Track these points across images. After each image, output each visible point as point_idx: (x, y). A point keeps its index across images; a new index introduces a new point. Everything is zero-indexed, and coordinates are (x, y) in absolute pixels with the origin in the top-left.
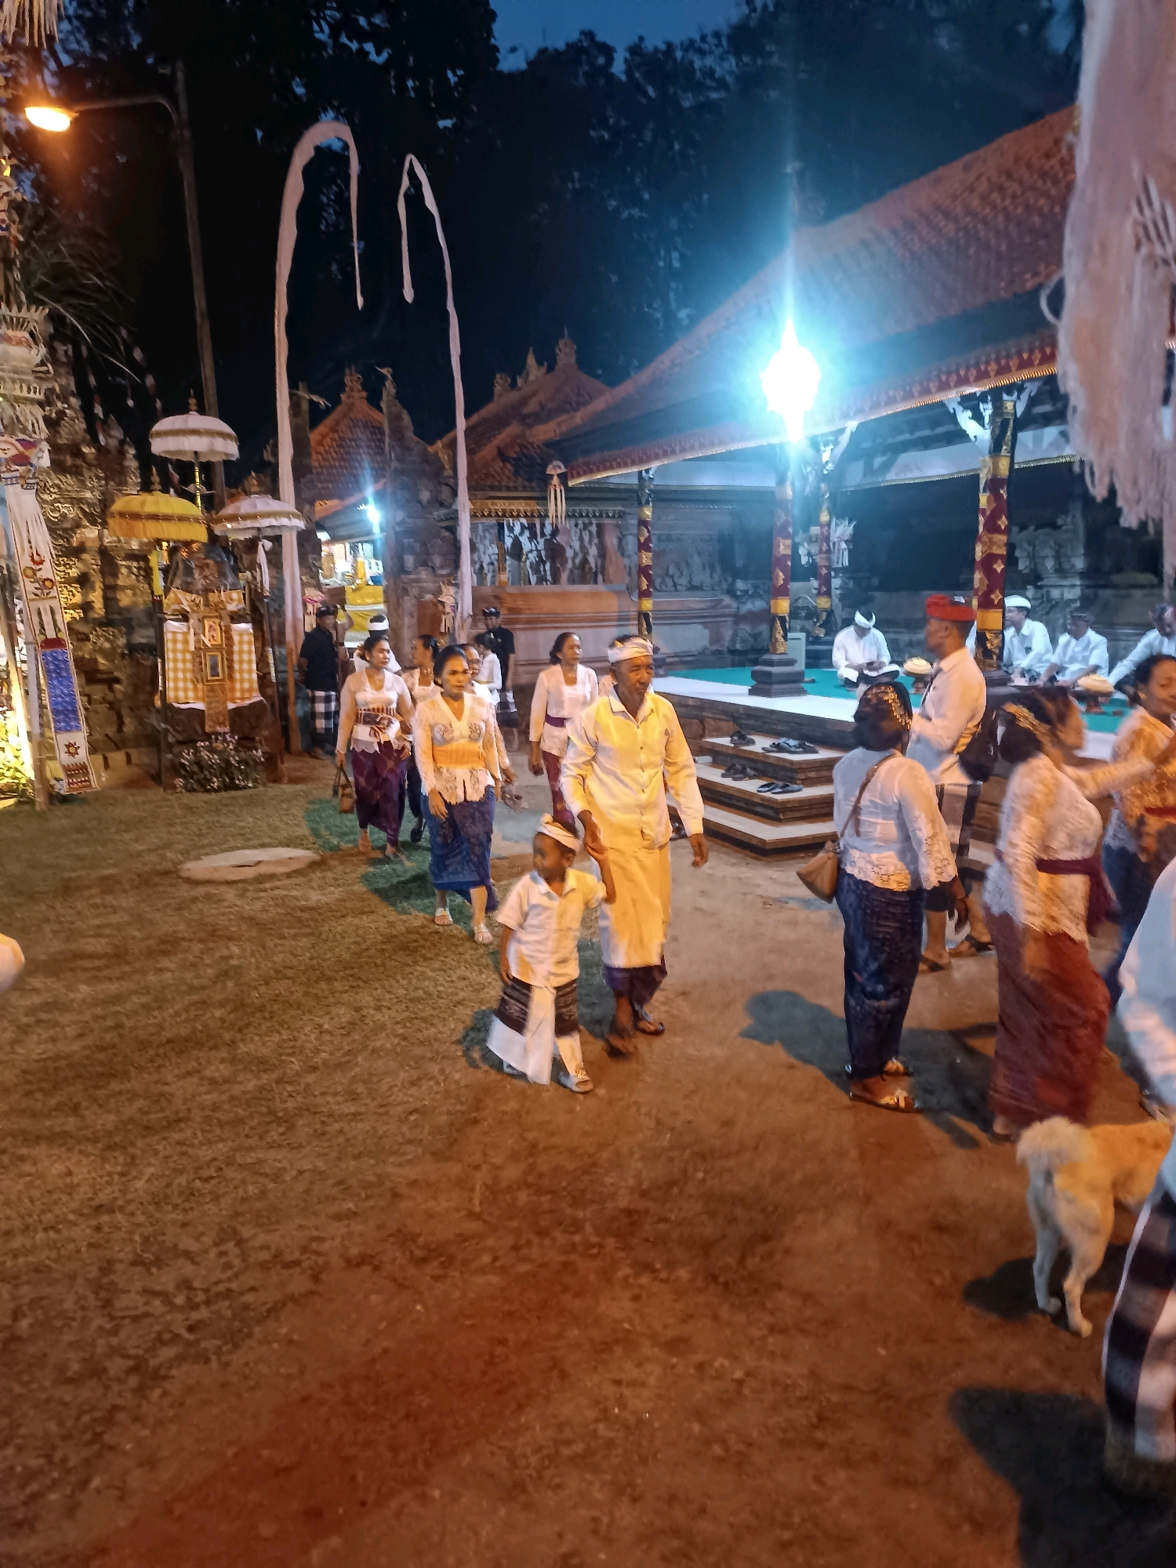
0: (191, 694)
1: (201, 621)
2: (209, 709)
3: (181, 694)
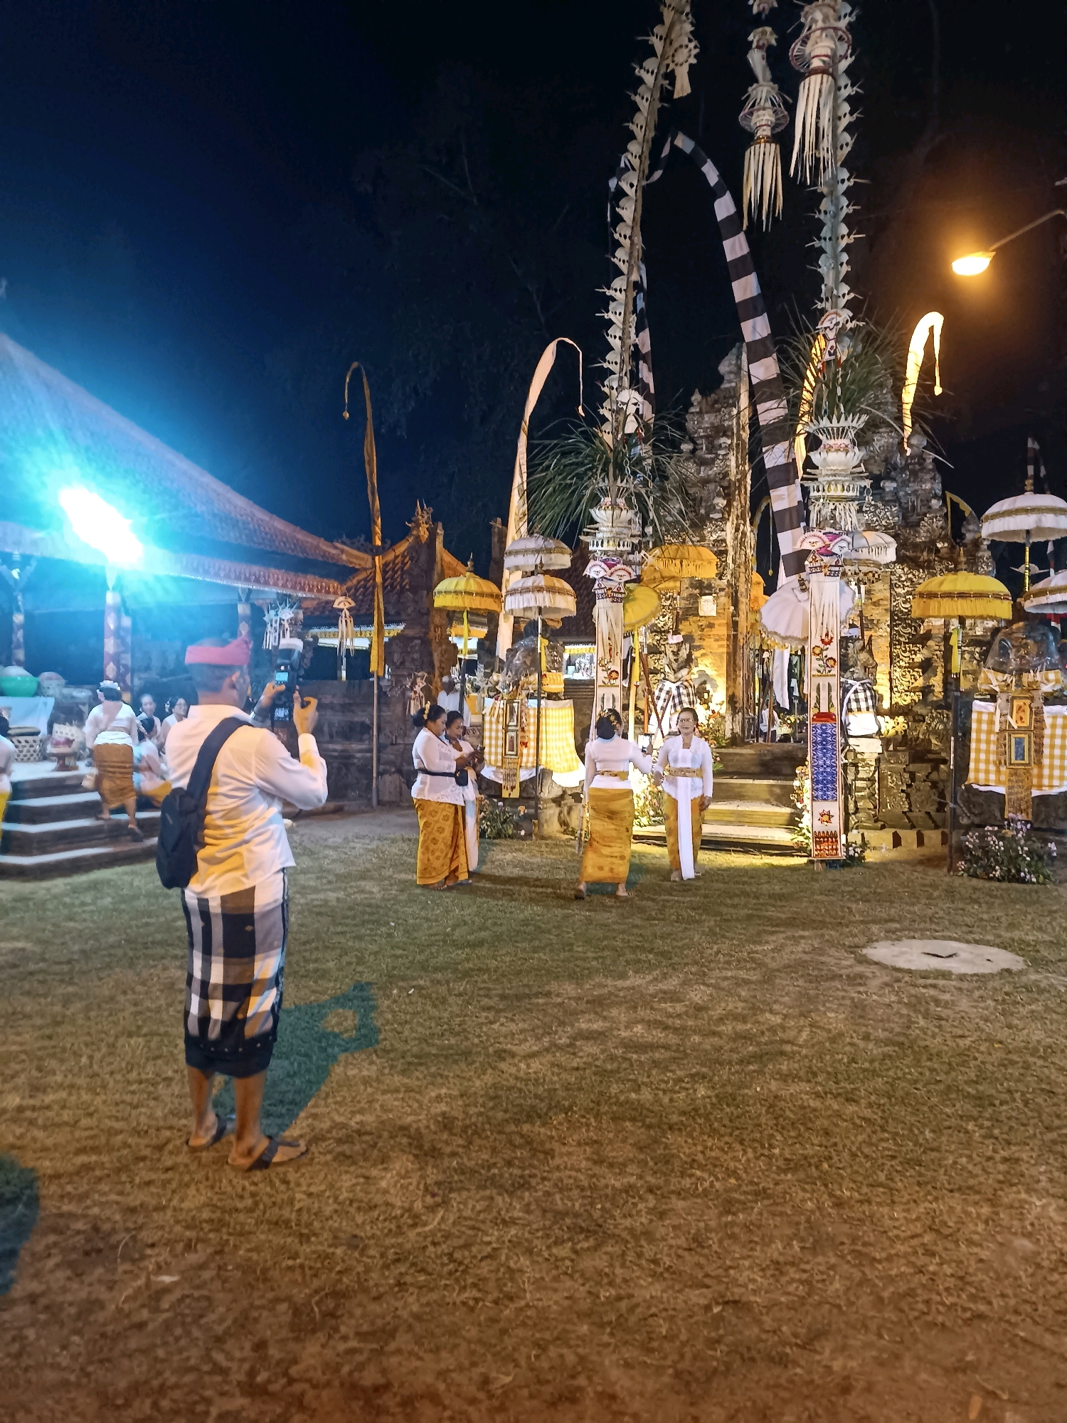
0: (992, 777)
1: (1010, 701)
2: (1010, 794)
3: (982, 776)
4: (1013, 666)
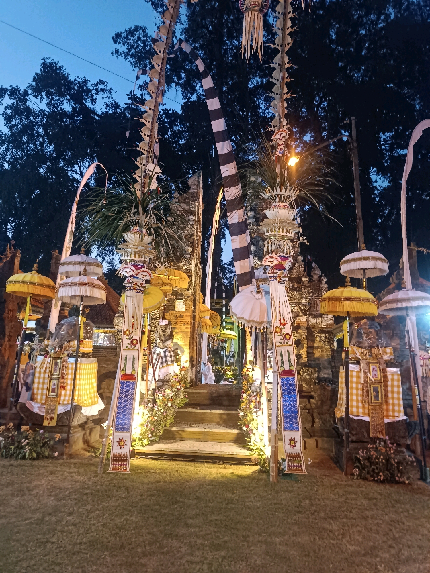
0: (361, 410)
1: (368, 364)
2: (372, 421)
4: (366, 344)
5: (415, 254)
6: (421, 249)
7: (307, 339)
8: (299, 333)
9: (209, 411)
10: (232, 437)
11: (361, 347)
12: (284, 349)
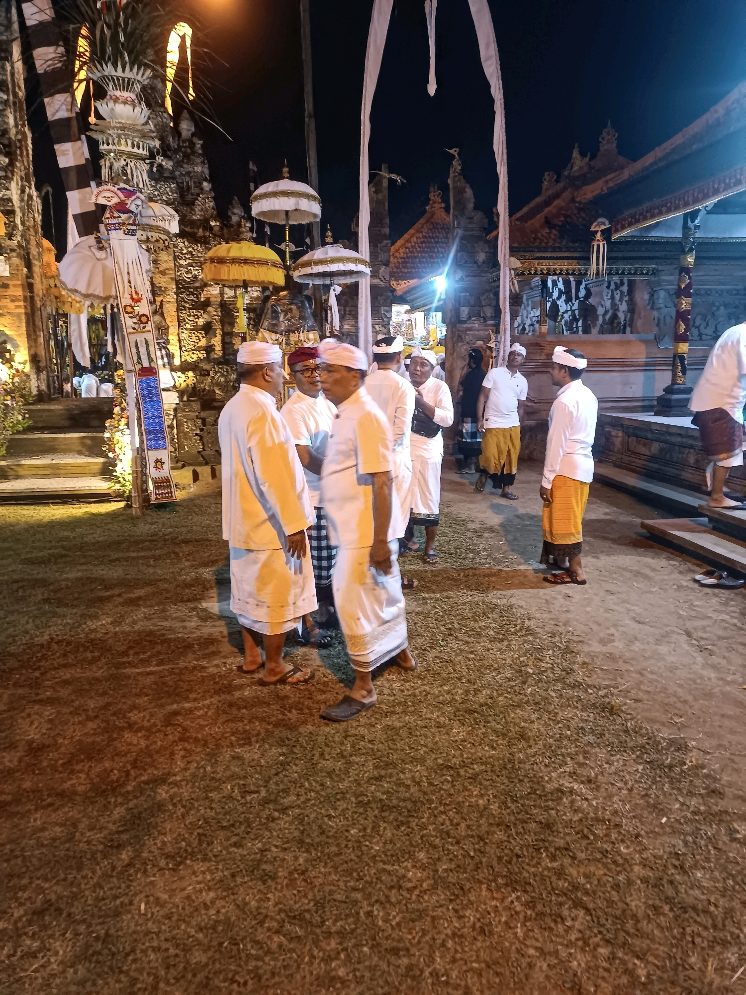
4: (283, 328)
5: (385, 184)
6: (394, 176)
7: (222, 322)
8: (209, 313)
9: (62, 435)
10: (96, 469)
11: (276, 333)
12: (140, 338)
